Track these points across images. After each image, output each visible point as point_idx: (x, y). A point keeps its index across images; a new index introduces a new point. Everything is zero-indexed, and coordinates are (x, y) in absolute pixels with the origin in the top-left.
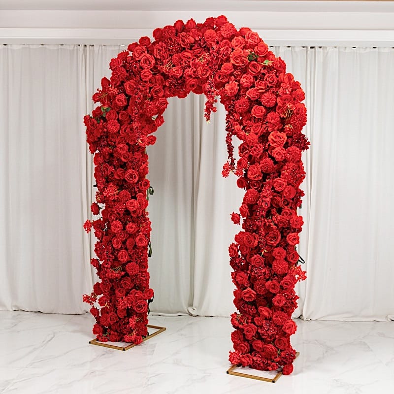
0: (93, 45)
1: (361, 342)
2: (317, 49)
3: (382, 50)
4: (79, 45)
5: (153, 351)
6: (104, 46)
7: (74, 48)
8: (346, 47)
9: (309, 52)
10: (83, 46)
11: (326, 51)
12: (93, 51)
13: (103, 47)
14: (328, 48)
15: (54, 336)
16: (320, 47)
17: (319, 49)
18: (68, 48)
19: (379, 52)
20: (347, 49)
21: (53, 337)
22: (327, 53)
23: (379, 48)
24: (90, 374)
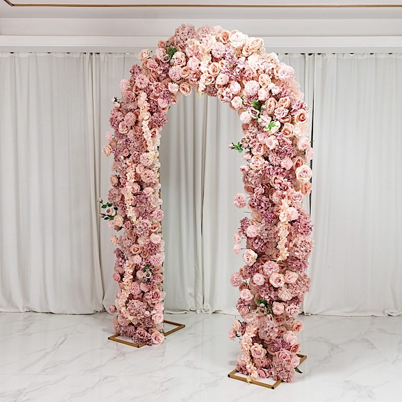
0: (99, 53)
1: (363, 338)
2: (316, 55)
3: (379, 56)
4: (85, 53)
5: (164, 352)
7: (80, 56)
8: (344, 54)
9: (307, 59)
10: (89, 54)
11: (325, 58)
12: (99, 59)
13: (109, 55)
14: (327, 55)
15: (66, 338)
16: (319, 54)
17: (318, 56)
18: (75, 56)
19: (376, 59)
20: (345, 55)
21: (64, 340)
22: (327, 59)
23: (376, 54)
24: (103, 380)
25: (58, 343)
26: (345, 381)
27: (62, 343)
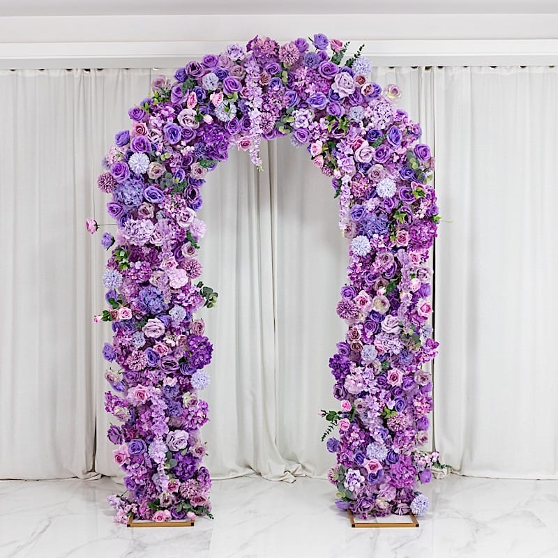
2: (436, 70)
3: (535, 71)
6: (126, 70)
8: (481, 67)
9: (423, 75)
11: (450, 74)
14: (454, 69)
15: (50, 523)
16: (440, 67)
17: (439, 70)
18: (51, 74)
19: (530, 75)
20: (483, 69)
21: (47, 526)
25: (38, 532)
27: (45, 530)
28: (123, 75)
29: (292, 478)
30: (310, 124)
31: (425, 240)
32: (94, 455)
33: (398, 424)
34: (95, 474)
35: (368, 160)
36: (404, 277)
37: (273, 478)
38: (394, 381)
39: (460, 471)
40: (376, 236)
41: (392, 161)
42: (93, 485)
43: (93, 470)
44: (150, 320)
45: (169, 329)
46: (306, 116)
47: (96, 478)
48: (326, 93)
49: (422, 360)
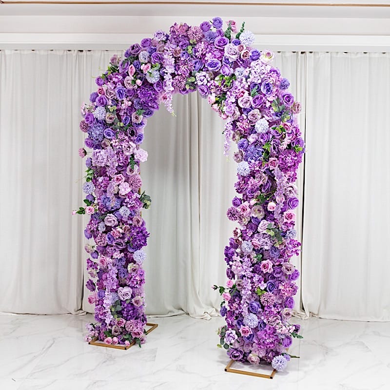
1: (358, 342)
2: (308, 54)
3: (373, 55)
5: (155, 356)
6: (106, 51)
7: (64, 53)
8: (337, 53)
9: (299, 57)
11: (317, 56)
14: (320, 54)
15: (54, 342)
16: (311, 52)
17: (310, 54)
19: (370, 58)
20: (339, 54)
21: (52, 344)
22: (319, 58)
23: (369, 53)
24: (93, 385)
25: (47, 347)
26: (340, 385)
27: (51, 346)
28: (104, 54)
29: (209, 317)
30: (208, 82)
31: (289, 165)
32: (82, 299)
33: (267, 301)
34: (82, 311)
35: (247, 106)
36: (279, 187)
37: (197, 316)
38: (265, 269)
39: (318, 315)
40: (253, 161)
41: (265, 106)
42: (81, 319)
43: (81, 309)
44: (108, 214)
45: (120, 221)
46: (205, 76)
47: (83, 314)
48: (221, 59)
49: (286, 255)
